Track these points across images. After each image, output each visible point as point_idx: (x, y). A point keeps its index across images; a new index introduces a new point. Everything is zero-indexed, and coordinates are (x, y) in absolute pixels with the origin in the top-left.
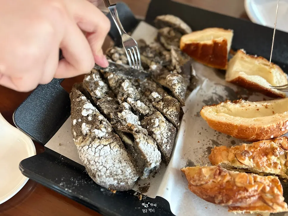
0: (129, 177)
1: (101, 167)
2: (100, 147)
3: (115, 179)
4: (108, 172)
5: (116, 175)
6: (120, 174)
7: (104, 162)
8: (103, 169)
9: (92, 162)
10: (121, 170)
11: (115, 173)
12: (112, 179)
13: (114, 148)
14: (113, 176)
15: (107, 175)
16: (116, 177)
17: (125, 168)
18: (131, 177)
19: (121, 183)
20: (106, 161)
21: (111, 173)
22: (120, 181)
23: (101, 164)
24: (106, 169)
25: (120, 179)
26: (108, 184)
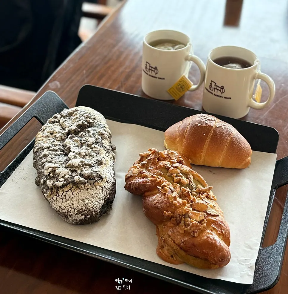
0: (92, 210)
1: (70, 209)
2: (64, 194)
3: (82, 215)
4: (76, 211)
5: (82, 211)
6: (85, 210)
7: (71, 204)
8: (72, 210)
9: (63, 208)
10: (85, 207)
11: (81, 210)
12: (80, 215)
13: (75, 191)
14: (80, 213)
15: (76, 213)
16: (82, 213)
17: (87, 205)
18: (94, 210)
19: (88, 217)
20: (72, 204)
21: (78, 211)
22: (86, 215)
23: (69, 207)
24: (73, 209)
25: (86, 213)
26: (79, 220)
